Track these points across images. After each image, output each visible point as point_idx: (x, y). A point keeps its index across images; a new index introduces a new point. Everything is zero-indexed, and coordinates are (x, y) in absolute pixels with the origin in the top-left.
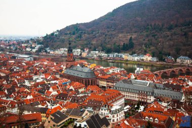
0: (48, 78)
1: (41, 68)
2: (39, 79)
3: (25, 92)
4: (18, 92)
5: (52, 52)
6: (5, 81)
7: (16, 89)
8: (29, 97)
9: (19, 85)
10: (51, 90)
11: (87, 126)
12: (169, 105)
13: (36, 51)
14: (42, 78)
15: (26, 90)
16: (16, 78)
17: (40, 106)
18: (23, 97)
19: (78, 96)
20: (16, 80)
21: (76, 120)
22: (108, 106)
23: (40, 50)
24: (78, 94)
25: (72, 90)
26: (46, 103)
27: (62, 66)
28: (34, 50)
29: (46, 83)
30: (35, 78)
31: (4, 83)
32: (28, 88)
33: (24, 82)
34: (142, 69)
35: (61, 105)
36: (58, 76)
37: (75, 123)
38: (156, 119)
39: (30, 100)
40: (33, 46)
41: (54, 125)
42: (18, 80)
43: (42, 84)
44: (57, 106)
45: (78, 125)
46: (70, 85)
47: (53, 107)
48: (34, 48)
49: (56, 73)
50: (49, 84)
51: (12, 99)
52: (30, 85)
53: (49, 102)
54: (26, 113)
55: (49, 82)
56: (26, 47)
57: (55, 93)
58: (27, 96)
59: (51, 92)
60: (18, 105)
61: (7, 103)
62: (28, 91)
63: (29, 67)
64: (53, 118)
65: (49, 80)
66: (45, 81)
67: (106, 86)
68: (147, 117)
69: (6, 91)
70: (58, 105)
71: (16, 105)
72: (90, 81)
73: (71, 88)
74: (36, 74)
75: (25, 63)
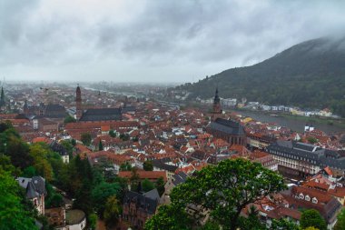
0: (188, 132)
1: (184, 119)
2: (178, 131)
3: (160, 145)
4: (152, 145)
5: (203, 101)
6: (143, 131)
7: (151, 142)
8: (161, 152)
9: (156, 137)
10: (188, 145)
13: (186, 100)
14: (182, 131)
15: (161, 143)
17: (171, 163)
18: (156, 151)
19: (218, 156)
20: (153, 131)
23: (189, 98)
24: (218, 154)
25: (212, 147)
26: (178, 161)
28: (183, 98)
29: (185, 137)
30: (174, 130)
31: (141, 133)
32: (164, 141)
33: (162, 134)
34: (312, 129)
35: (194, 165)
36: (200, 130)
38: (315, 199)
39: (162, 155)
40: (183, 93)
42: (155, 131)
43: (181, 137)
46: (211, 141)
47: (183, 167)
48: (183, 96)
49: (199, 126)
50: (188, 138)
51: (144, 152)
52: (167, 138)
53: (182, 160)
55: (188, 136)
56: (176, 94)
57: (191, 149)
59: (187, 148)
62: (163, 144)
63: (172, 117)
64: (174, 180)
65: (187, 134)
66: (184, 135)
67: (258, 146)
68: (301, 194)
70: (190, 164)
72: (238, 139)
73: (212, 145)
74: (176, 126)
75: (169, 112)
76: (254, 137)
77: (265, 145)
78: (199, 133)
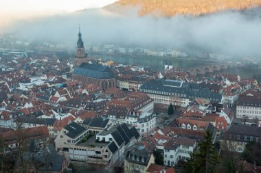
0: (52, 80)
1: (40, 66)
2: (39, 81)
3: (22, 99)
4: (12, 100)
7: (9, 96)
8: (28, 106)
9: (10, 90)
10: (57, 94)
11: (113, 139)
12: (208, 109)
14: (43, 80)
15: (22, 96)
16: (7, 81)
17: (44, 117)
18: (20, 105)
19: (94, 101)
20: (6, 84)
21: (98, 132)
22: (136, 113)
25: (85, 94)
26: (52, 113)
27: (68, 64)
29: (49, 86)
30: (32, 79)
32: (24, 93)
33: (18, 86)
34: (171, 67)
35: (74, 114)
36: (64, 77)
37: (97, 136)
38: (195, 126)
39: (29, 109)
41: (69, 141)
42: (9, 83)
43: (44, 87)
44: (68, 115)
45: (101, 139)
46: (83, 88)
47: (63, 118)
49: (61, 73)
50: (54, 87)
52: (26, 89)
53: (56, 111)
54: (26, 126)
55: (53, 85)
57: (62, 98)
58: (24, 104)
59: (58, 98)
60: (13, 116)
62: (25, 97)
63: (23, 66)
64: (67, 132)
65: (51, 83)
66: (48, 84)
67: (128, 88)
68: (183, 124)
70: (69, 114)
71: (11, 116)
72: (109, 83)
73: (85, 91)
74: (34, 75)
75: (16, 60)
76: (123, 79)
77: (134, 85)
78: (64, 80)
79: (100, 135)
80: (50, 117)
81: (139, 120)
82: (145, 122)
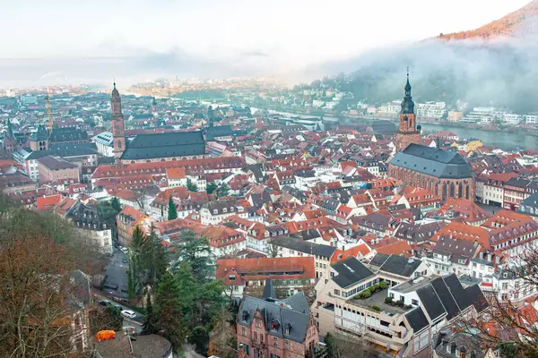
0: (350, 175)
1: (337, 148)
2: (327, 175)
3: (292, 205)
4: (276, 205)
5: (372, 110)
6: (253, 177)
7: (274, 198)
8: (299, 218)
9: (281, 187)
10: (351, 203)
11: (420, 304)
13: (335, 108)
14: (335, 174)
15: (294, 200)
16: (278, 170)
17: (319, 241)
18: (286, 215)
19: (417, 222)
20: (275, 176)
21: (394, 284)
22: (493, 257)
23: (343, 105)
24: (418, 219)
25: (403, 206)
26: (333, 235)
27: (391, 145)
28: (330, 105)
29: (343, 185)
30: (318, 171)
31: (250, 180)
32: (300, 195)
33: (294, 181)
35: (369, 243)
36: (374, 170)
37: (390, 291)
39: (298, 224)
40: (329, 94)
41: (336, 292)
42: (280, 175)
43: (334, 188)
44: (358, 244)
45: (397, 298)
46: (401, 194)
47: (348, 247)
48: (330, 99)
49: (369, 162)
50: (350, 188)
51: (260, 220)
52: (305, 189)
53: (341, 233)
54: (286, 253)
55: (349, 184)
56: (314, 97)
57: (358, 211)
58: (293, 215)
59: (350, 209)
60: (271, 234)
61: (247, 228)
62: (299, 202)
63: (310, 146)
64: (336, 274)
65: (347, 180)
66: (341, 181)
67: (501, 201)
69: (250, 200)
70: (361, 242)
71: (267, 234)
72: (457, 187)
73: (403, 200)
74: (322, 163)
75: (304, 135)
76: (490, 182)
77: (514, 197)
78: (371, 177)
79: (396, 290)
80: (328, 243)
81: (497, 272)
82: (510, 278)
